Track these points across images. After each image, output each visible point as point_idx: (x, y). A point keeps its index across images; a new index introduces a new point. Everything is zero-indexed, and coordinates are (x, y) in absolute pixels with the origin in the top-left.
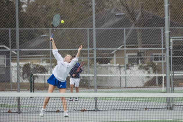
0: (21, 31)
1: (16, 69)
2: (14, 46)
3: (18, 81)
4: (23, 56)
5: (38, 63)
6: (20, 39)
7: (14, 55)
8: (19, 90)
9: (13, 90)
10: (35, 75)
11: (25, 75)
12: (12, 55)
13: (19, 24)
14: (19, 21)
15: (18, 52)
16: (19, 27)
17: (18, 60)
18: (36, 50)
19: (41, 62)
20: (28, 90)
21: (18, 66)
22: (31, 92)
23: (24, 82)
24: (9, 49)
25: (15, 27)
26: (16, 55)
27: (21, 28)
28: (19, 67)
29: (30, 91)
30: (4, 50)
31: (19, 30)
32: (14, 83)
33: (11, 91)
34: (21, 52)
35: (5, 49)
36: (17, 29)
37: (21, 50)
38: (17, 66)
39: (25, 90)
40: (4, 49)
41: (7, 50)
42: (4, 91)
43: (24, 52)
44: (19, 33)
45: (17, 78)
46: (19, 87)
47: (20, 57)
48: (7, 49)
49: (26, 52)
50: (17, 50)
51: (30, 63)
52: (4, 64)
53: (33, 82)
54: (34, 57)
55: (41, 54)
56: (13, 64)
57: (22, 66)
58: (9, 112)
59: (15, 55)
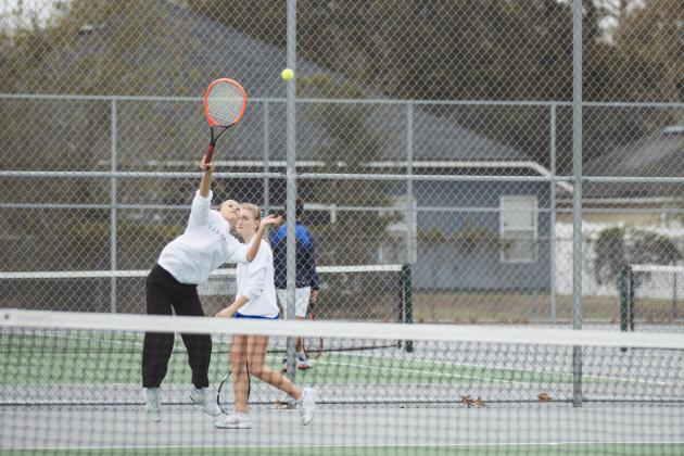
0: (590, 111)
1: (569, 246)
2: (564, 165)
3: (574, 290)
4: (596, 199)
5: (650, 229)
6: (585, 139)
7: (564, 197)
8: (578, 322)
9: (560, 323)
10: (636, 268)
11: (606, 270)
12: (557, 197)
13: (585, 85)
14: (585, 74)
15: (579, 186)
16: (584, 97)
17: (578, 216)
18: (641, 179)
19: (663, 225)
20: (613, 322)
21: (578, 236)
22: (624, 328)
23: (599, 293)
24: (547, 175)
25: (569, 97)
26: (571, 197)
27: (590, 100)
28: (580, 238)
29: (618, 327)
30: (529, 177)
31: (584, 108)
32: (563, 297)
33: (551, 323)
34: (590, 186)
35: (533, 172)
36: (578, 104)
37: (591, 178)
38: (574, 236)
39: (599, 323)
40: (530, 175)
41: (539, 178)
42: (525, 322)
43: (598, 185)
44: (585, 117)
45: (574, 280)
46: (578, 311)
47: (584, 205)
48: (539, 174)
49: (607, 185)
50: (573, 178)
51: (621, 225)
52: (530, 228)
53: (632, 294)
54: (636, 205)
55: (662, 194)
56: (562, 230)
57: (594, 236)
58: (542, 399)
59: (567, 195)
